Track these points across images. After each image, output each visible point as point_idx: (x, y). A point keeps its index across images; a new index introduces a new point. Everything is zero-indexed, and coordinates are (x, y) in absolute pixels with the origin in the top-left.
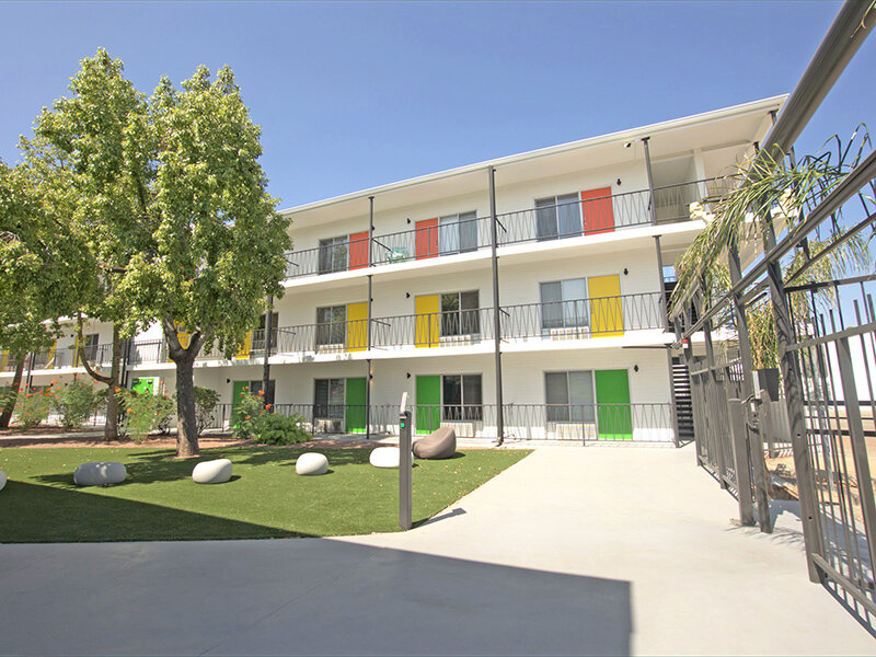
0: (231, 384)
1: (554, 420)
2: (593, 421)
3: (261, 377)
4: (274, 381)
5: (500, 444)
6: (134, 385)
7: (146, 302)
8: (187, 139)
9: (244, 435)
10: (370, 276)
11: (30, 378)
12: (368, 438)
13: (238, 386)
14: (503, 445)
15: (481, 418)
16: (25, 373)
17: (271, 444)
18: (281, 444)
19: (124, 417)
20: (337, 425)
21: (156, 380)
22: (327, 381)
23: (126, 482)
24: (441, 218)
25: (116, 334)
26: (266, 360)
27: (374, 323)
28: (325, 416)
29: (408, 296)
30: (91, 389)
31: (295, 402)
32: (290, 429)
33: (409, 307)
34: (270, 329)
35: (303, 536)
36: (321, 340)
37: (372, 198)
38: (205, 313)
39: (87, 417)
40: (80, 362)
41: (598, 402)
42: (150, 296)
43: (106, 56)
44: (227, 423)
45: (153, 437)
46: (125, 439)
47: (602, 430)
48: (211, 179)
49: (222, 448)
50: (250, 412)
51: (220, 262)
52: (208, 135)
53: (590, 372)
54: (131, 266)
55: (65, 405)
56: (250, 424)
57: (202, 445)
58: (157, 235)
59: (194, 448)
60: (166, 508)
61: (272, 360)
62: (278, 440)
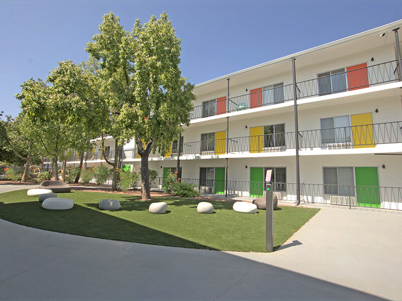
0: (162, 169)
1: (328, 193)
2: (353, 195)
3: (176, 166)
4: (181, 168)
5: (298, 204)
6: (123, 167)
7: (129, 126)
8: (148, 46)
9: (169, 191)
10: (228, 117)
11: (86, 164)
12: (226, 197)
13: (166, 170)
14: (300, 205)
15: (285, 190)
16: (84, 162)
17: (181, 196)
18: (186, 197)
19: (119, 181)
20: (210, 189)
21: (132, 166)
22: (206, 168)
23: (120, 209)
24: (264, 87)
25: (117, 144)
26: (178, 158)
27: (230, 141)
28: (204, 185)
29: (246, 127)
30: (107, 168)
31: (191, 178)
32: (190, 190)
33: (247, 133)
34: (180, 144)
35: (211, 249)
36: (203, 149)
37: (228, 79)
38: (154, 132)
39: (106, 180)
40: (103, 158)
41: (357, 185)
42: (131, 123)
43: (113, 16)
44: (161, 186)
45: (131, 190)
46: (120, 190)
47: (359, 201)
48: (159, 64)
49: (160, 197)
50: (172, 181)
51: (161, 108)
52: (157, 43)
53: (352, 168)
54: (123, 109)
55: (98, 175)
56: (171, 187)
57: (152, 195)
58: (135, 93)
59: (148, 196)
60: (138, 224)
61: (181, 158)
62: (185, 195)
